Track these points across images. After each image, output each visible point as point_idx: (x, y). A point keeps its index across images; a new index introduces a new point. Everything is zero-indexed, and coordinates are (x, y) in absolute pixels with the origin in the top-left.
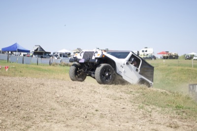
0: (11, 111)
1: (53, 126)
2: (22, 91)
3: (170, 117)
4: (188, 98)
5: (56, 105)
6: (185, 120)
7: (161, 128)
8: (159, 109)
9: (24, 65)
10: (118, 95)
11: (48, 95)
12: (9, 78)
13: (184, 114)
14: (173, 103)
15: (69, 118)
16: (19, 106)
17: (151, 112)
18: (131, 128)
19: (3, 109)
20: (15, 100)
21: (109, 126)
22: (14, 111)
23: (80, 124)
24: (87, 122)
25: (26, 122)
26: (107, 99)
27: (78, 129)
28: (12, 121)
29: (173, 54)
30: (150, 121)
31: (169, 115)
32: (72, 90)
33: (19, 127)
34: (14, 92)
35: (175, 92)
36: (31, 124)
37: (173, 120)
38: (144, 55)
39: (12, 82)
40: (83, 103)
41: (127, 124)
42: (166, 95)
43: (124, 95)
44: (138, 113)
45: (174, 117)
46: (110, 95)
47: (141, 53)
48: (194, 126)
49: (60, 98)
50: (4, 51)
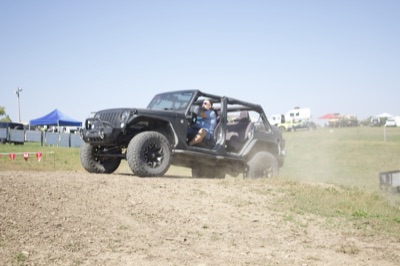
0: (45, 235)
1: (123, 258)
2: (65, 197)
3: (343, 233)
4: (377, 198)
5: (128, 221)
6: (371, 238)
7: (326, 254)
8: (323, 220)
9: (72, 149)
10: (245, 197)
11: (114, 201)
12: (42, 173)
13: (369, 228)
14: (349, 207)
15: (154, 242)
16: (60, 225)
17: (306, 226)
18: (269, 257)
19: (32, 230)
20: (53, 213)
21: (228, 254)
22: (51, 234)
23: (174, 254)
24: (187, 250)
25: (75, 254)
26: (224, 205)
27: (171, 263)
28: (47, 252)
29: (348, 117)
30: (305, 242)
31: (340, 231)
32: (158, 191)
33: (60, 262)
34: (52, 199)
35: (352, 187)
36: (84, 257)
37: (348, 239)
38: (294, 121)
39: (48, 180)
40: (180, 214)
41: (261, 250)
42: (335, 194)
43: (256, 197)
44: (282, 229)
45: (349, 234)
46: (229, 197)
47: (288, 118)
48: (386, 248)
49: (137, 207)
50: (35, 125)
